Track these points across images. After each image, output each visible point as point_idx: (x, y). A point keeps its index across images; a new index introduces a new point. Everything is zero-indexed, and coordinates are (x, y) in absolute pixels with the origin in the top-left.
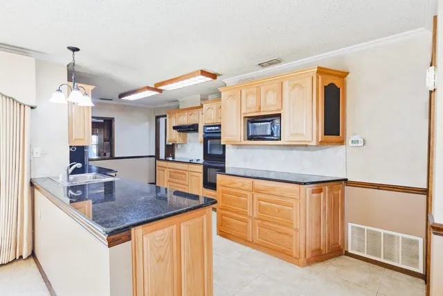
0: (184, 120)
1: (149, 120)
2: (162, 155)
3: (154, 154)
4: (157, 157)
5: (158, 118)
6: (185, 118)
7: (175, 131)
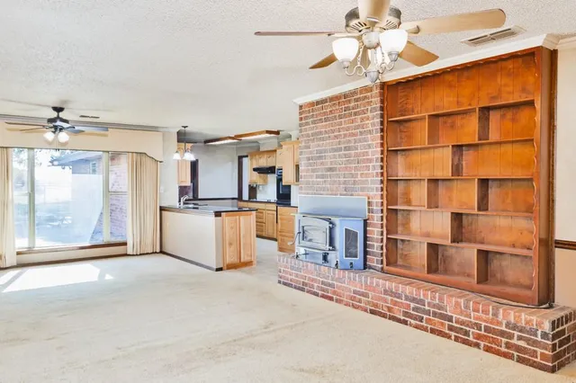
0: (264, 162)
1: (233, 161)
2: (246, 196)
3: (237, 196)
4: (240, 198)
5: (240, 158)
6: (265, 161)
7: (256, 173)
